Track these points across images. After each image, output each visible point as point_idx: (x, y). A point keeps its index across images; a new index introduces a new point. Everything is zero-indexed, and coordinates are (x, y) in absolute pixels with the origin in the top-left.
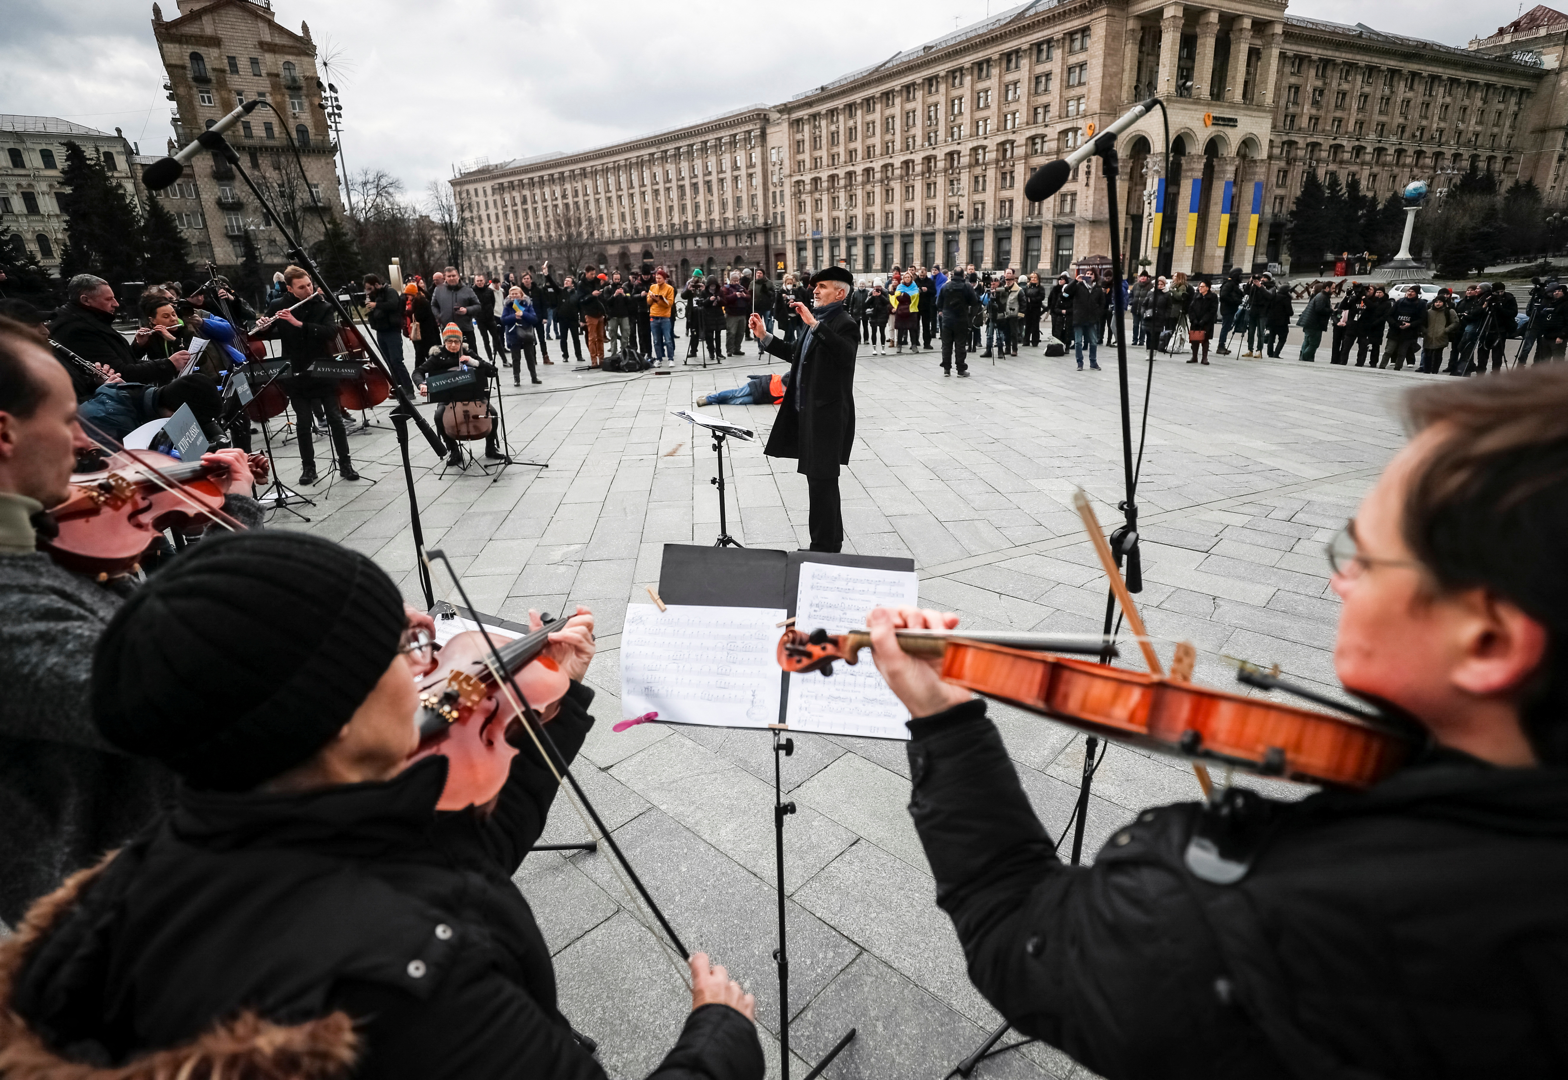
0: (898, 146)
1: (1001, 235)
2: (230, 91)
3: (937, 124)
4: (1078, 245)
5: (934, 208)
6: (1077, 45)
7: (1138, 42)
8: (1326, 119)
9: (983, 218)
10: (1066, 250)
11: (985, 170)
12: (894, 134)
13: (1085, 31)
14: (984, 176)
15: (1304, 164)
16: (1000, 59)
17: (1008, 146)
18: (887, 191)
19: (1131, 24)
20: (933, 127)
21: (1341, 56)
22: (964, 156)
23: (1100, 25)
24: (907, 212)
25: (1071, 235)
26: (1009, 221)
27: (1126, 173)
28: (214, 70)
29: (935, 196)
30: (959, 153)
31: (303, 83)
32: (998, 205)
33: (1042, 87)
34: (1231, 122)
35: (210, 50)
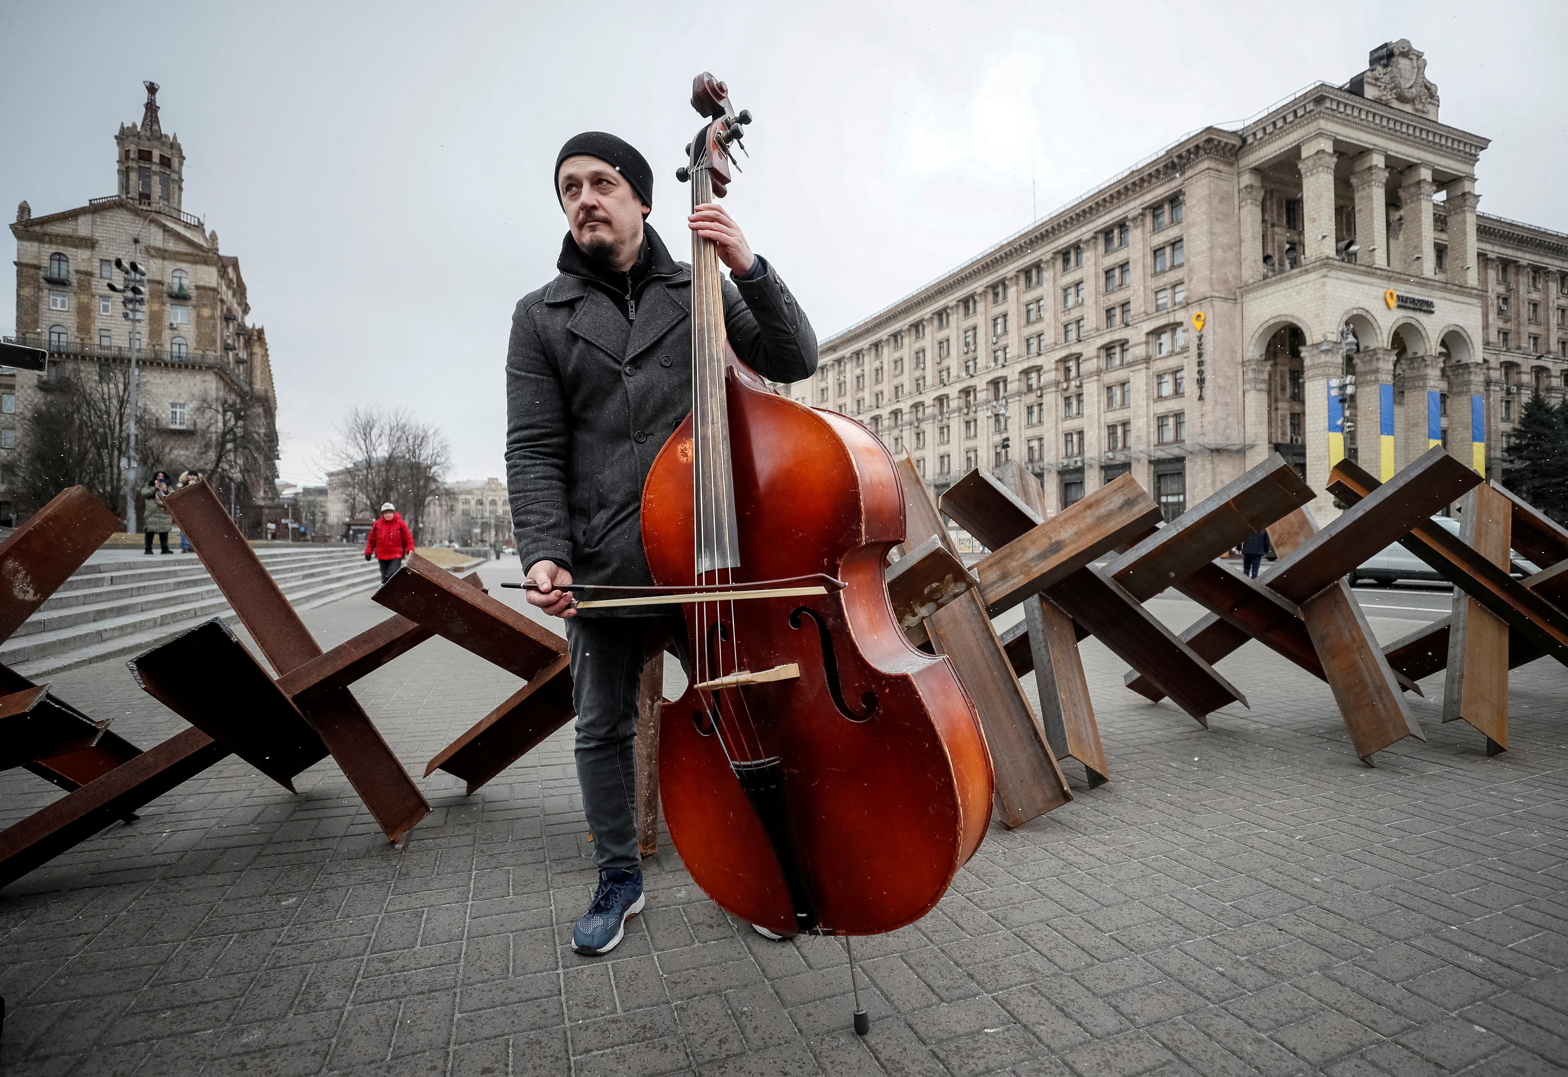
0: (929, 381)
1: (1069, 478)
2: (93, 296)
3: (975, 350)
4: (1194, 487)
5: (976, 451)
6: (1166, 218)
7: (1259, 203)
8: (1519, 333)
9: (1041, 458)
10: (1173, 495)
11: (1041, 396)
12: (924, 369)
13: (1175, 200)
14: (1040, 405)
15: (1502, 390)
16: (1054, 258)
17: (1072, 364)
18: (918, 434)
19: (1247, 179)
20: (970, 354)
21: (1525, 257)
22: (1012, 382)
23: (1199, 184)
24: (942, 457)
25: (1180, 474)
26: (1079, 459)
27: (1263, 381)
28: (78, 272)
29: (976, 435)
30: (1005, 380)
31: (193, 293)
32: (1062, 440)
33: (1117, 281)
34: (1426, 307)
35: (79, 251)
